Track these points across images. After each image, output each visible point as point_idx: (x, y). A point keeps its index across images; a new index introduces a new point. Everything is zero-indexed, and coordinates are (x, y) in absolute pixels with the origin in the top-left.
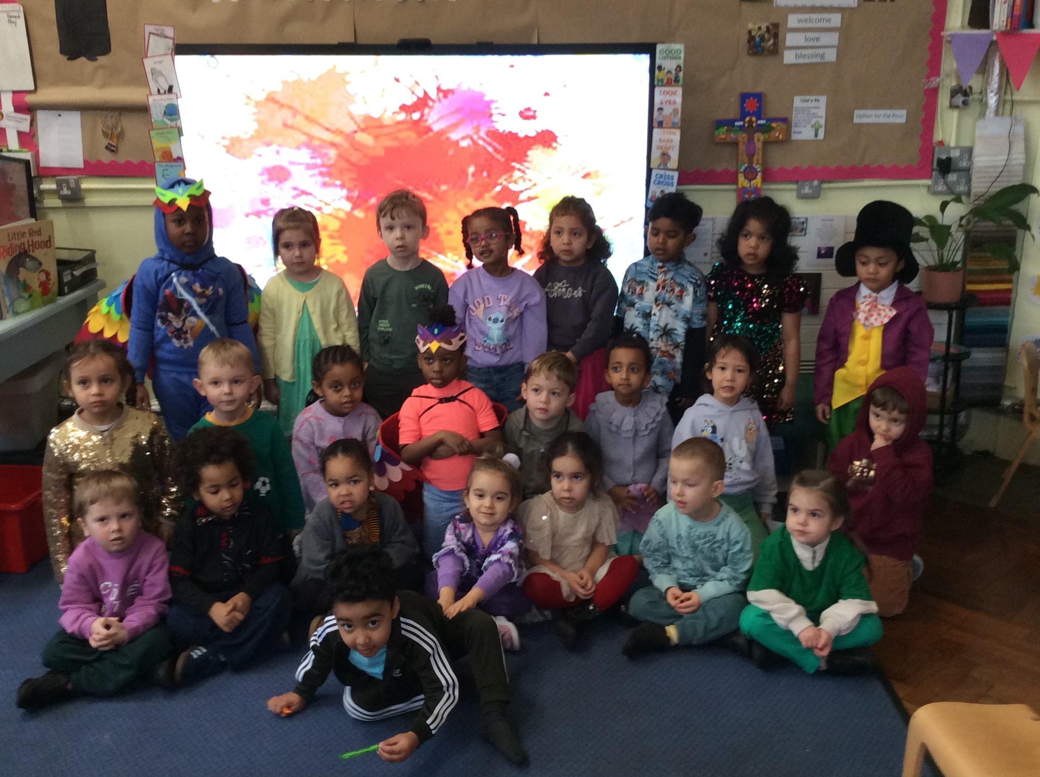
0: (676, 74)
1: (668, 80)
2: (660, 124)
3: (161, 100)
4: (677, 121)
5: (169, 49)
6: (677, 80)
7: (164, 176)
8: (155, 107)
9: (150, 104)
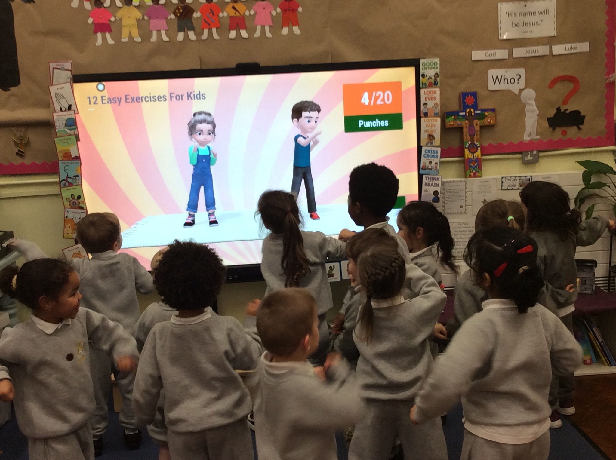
0: (435, 79)
1: (429, 83)
2: (426, 115)
3: (63, 115)
4: (438, 112)
5: (68, 78)
6: (436, 83)
7: (66, 171)
8: (59, 121)
9: (55, 119)
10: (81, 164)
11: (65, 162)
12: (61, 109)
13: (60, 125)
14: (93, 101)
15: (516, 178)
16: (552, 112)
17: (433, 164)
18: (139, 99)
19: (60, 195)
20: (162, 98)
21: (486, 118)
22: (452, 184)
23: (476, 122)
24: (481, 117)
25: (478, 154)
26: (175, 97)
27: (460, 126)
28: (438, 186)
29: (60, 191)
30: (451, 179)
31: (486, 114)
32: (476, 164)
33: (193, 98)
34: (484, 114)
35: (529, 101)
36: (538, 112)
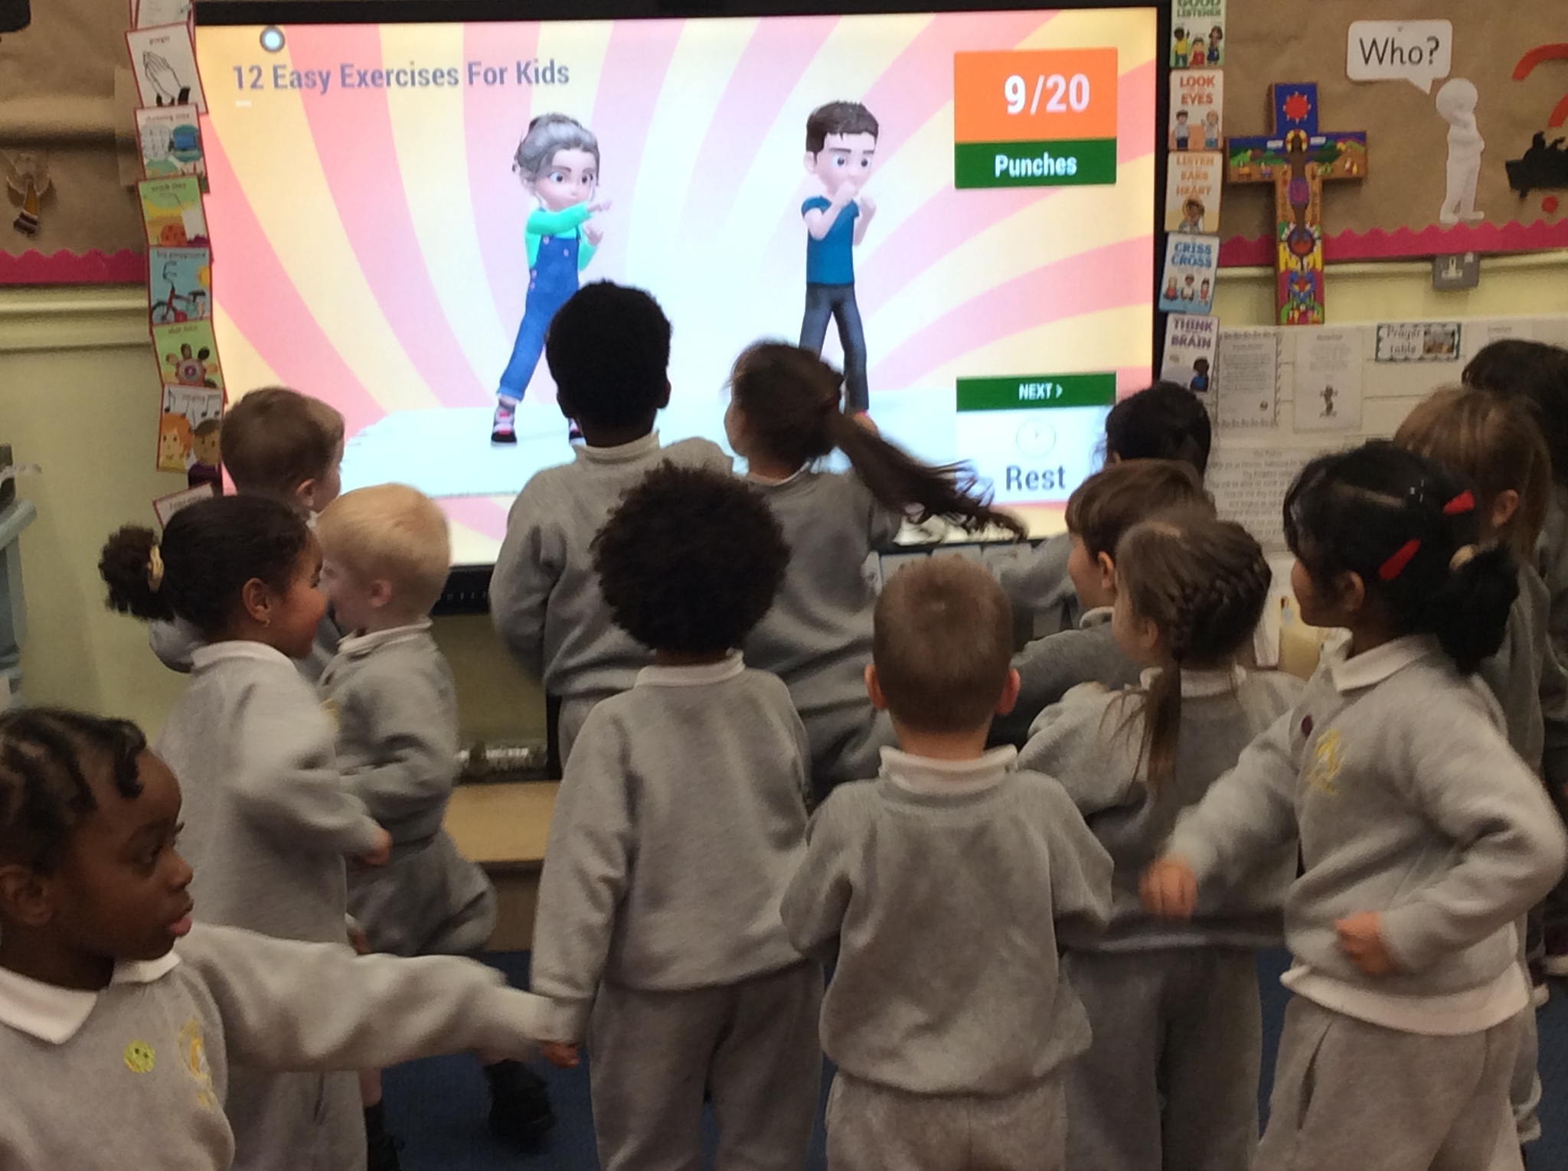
0: (1212, 44)
1: (1195, 57)
2: (1183, 144)
3: (166, 118)
4: (1215, 136)
5: (182, 11)
6: (1213, 56)
7: (168, 276)
8: (151, 133)
9: (140, 128)
10: (211, 260)
11: (169, 251)
12: (159, 99)
13: (154, 146)
14: (248, 78)
15: (1418, 329)
16: (1520, 148)
17: (1197, 285)
18: (381, 76)
19: (150, 347)
20: (446, 76)
21: (1341, 157)
22: (1241, 342)
23: (1313, 169)
24: (1327, 155)
25: (1316, 258)
26: (482, 73)
27: (1267, 179)
28: (1209, 345)
29: (151, 332)
30: (1241, 329)
31: (1341, 146)
32: (1308, 287)
33: (533, 79)
34: (1334, 147)
35: (1458, 113)
36: (1482, 145)
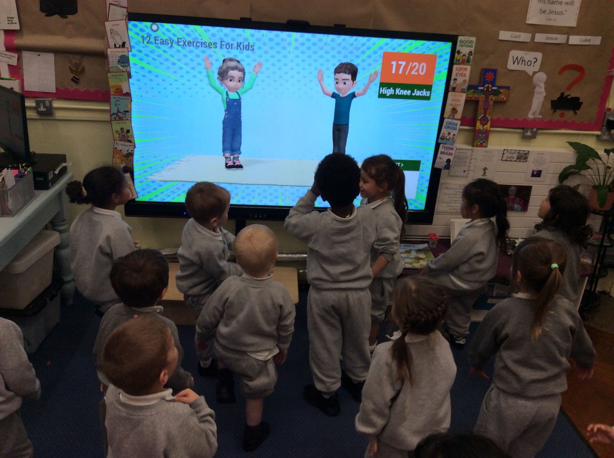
0: (468, 57)
1: (463, 60)
2: (454, 89)
3: (117, 52)
4: (465, 88)
5: (124, 16)
6: (468, 61)
7: (117, 105)
8: (112, 57)
9: (108, 53)
10: (131, 101)
11: (117, 97)
13: (113, 61)
14: (146, 40)
15: (516, 151)
16: (556, 96)
17: (451, 136)
18: (191, 43)
20: (213, 45)
21: (501, 94)
22: (462, 151)
24: (496, 93)
26: (225, 45)
28: (452, 155)
30: (461, 147)
31: (501, 91)
32: (484, 135)
33: (242, 49)
34: (499, 91)
35: (539, 83)
36: (545, 94)
